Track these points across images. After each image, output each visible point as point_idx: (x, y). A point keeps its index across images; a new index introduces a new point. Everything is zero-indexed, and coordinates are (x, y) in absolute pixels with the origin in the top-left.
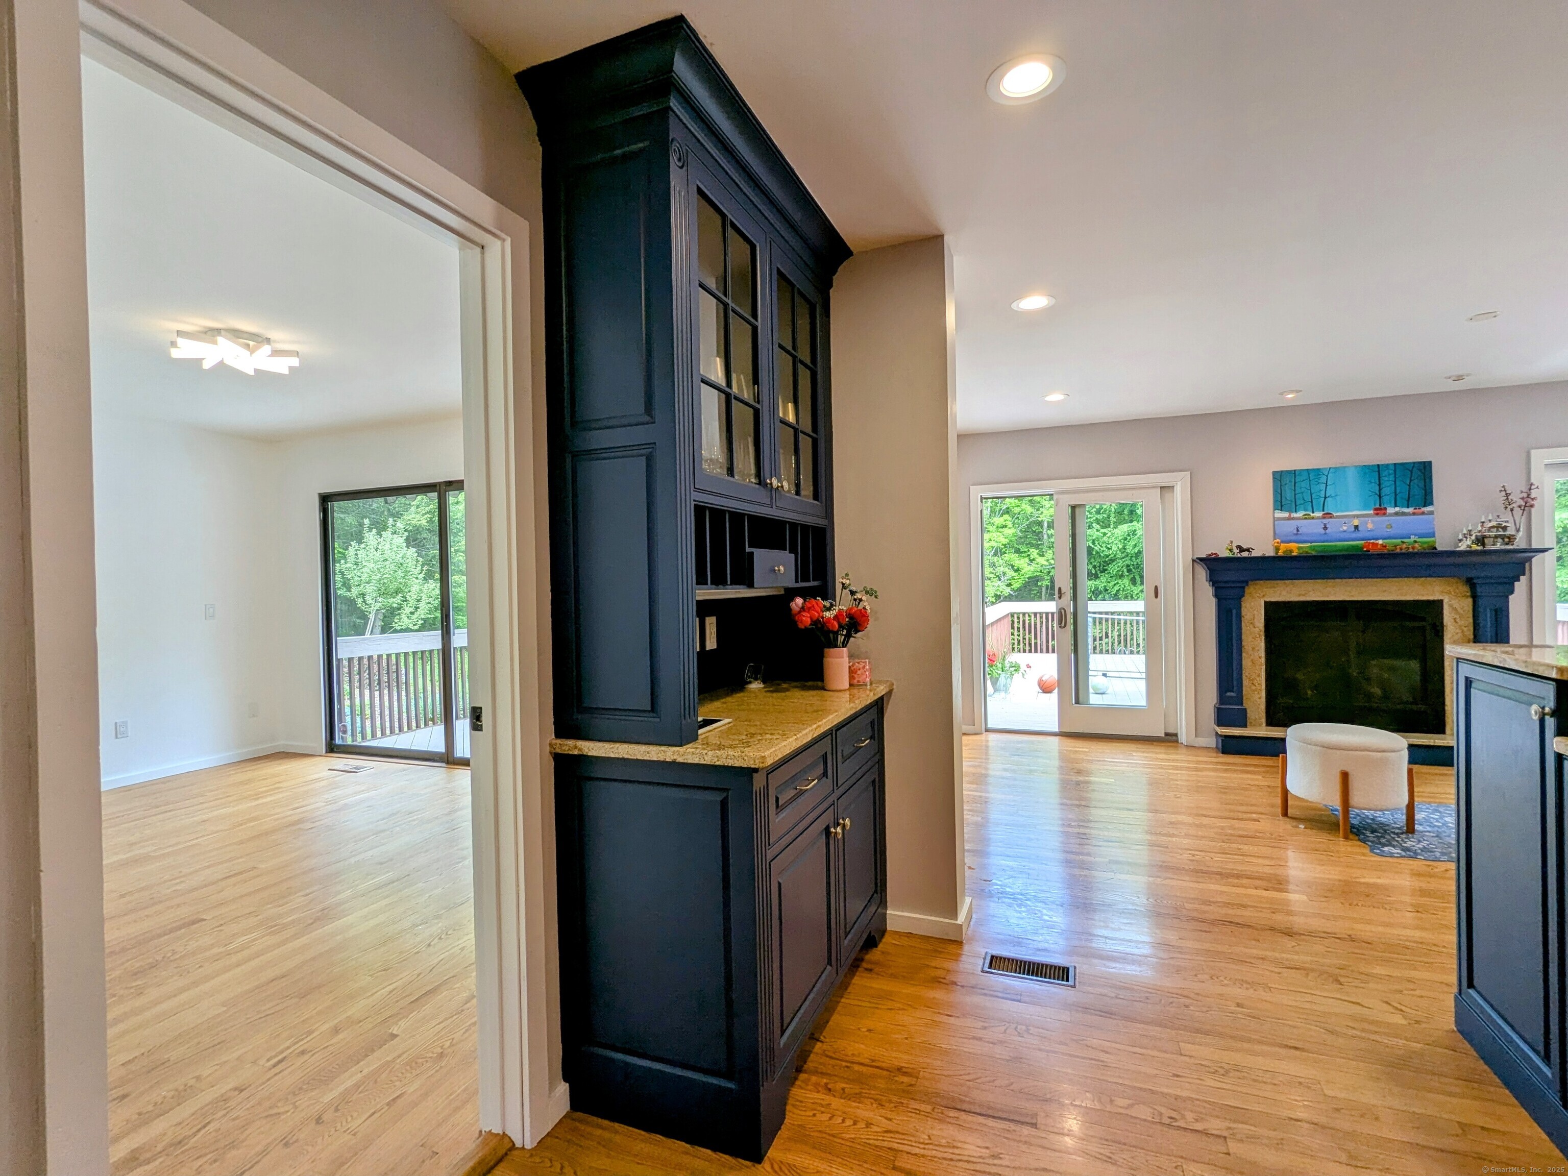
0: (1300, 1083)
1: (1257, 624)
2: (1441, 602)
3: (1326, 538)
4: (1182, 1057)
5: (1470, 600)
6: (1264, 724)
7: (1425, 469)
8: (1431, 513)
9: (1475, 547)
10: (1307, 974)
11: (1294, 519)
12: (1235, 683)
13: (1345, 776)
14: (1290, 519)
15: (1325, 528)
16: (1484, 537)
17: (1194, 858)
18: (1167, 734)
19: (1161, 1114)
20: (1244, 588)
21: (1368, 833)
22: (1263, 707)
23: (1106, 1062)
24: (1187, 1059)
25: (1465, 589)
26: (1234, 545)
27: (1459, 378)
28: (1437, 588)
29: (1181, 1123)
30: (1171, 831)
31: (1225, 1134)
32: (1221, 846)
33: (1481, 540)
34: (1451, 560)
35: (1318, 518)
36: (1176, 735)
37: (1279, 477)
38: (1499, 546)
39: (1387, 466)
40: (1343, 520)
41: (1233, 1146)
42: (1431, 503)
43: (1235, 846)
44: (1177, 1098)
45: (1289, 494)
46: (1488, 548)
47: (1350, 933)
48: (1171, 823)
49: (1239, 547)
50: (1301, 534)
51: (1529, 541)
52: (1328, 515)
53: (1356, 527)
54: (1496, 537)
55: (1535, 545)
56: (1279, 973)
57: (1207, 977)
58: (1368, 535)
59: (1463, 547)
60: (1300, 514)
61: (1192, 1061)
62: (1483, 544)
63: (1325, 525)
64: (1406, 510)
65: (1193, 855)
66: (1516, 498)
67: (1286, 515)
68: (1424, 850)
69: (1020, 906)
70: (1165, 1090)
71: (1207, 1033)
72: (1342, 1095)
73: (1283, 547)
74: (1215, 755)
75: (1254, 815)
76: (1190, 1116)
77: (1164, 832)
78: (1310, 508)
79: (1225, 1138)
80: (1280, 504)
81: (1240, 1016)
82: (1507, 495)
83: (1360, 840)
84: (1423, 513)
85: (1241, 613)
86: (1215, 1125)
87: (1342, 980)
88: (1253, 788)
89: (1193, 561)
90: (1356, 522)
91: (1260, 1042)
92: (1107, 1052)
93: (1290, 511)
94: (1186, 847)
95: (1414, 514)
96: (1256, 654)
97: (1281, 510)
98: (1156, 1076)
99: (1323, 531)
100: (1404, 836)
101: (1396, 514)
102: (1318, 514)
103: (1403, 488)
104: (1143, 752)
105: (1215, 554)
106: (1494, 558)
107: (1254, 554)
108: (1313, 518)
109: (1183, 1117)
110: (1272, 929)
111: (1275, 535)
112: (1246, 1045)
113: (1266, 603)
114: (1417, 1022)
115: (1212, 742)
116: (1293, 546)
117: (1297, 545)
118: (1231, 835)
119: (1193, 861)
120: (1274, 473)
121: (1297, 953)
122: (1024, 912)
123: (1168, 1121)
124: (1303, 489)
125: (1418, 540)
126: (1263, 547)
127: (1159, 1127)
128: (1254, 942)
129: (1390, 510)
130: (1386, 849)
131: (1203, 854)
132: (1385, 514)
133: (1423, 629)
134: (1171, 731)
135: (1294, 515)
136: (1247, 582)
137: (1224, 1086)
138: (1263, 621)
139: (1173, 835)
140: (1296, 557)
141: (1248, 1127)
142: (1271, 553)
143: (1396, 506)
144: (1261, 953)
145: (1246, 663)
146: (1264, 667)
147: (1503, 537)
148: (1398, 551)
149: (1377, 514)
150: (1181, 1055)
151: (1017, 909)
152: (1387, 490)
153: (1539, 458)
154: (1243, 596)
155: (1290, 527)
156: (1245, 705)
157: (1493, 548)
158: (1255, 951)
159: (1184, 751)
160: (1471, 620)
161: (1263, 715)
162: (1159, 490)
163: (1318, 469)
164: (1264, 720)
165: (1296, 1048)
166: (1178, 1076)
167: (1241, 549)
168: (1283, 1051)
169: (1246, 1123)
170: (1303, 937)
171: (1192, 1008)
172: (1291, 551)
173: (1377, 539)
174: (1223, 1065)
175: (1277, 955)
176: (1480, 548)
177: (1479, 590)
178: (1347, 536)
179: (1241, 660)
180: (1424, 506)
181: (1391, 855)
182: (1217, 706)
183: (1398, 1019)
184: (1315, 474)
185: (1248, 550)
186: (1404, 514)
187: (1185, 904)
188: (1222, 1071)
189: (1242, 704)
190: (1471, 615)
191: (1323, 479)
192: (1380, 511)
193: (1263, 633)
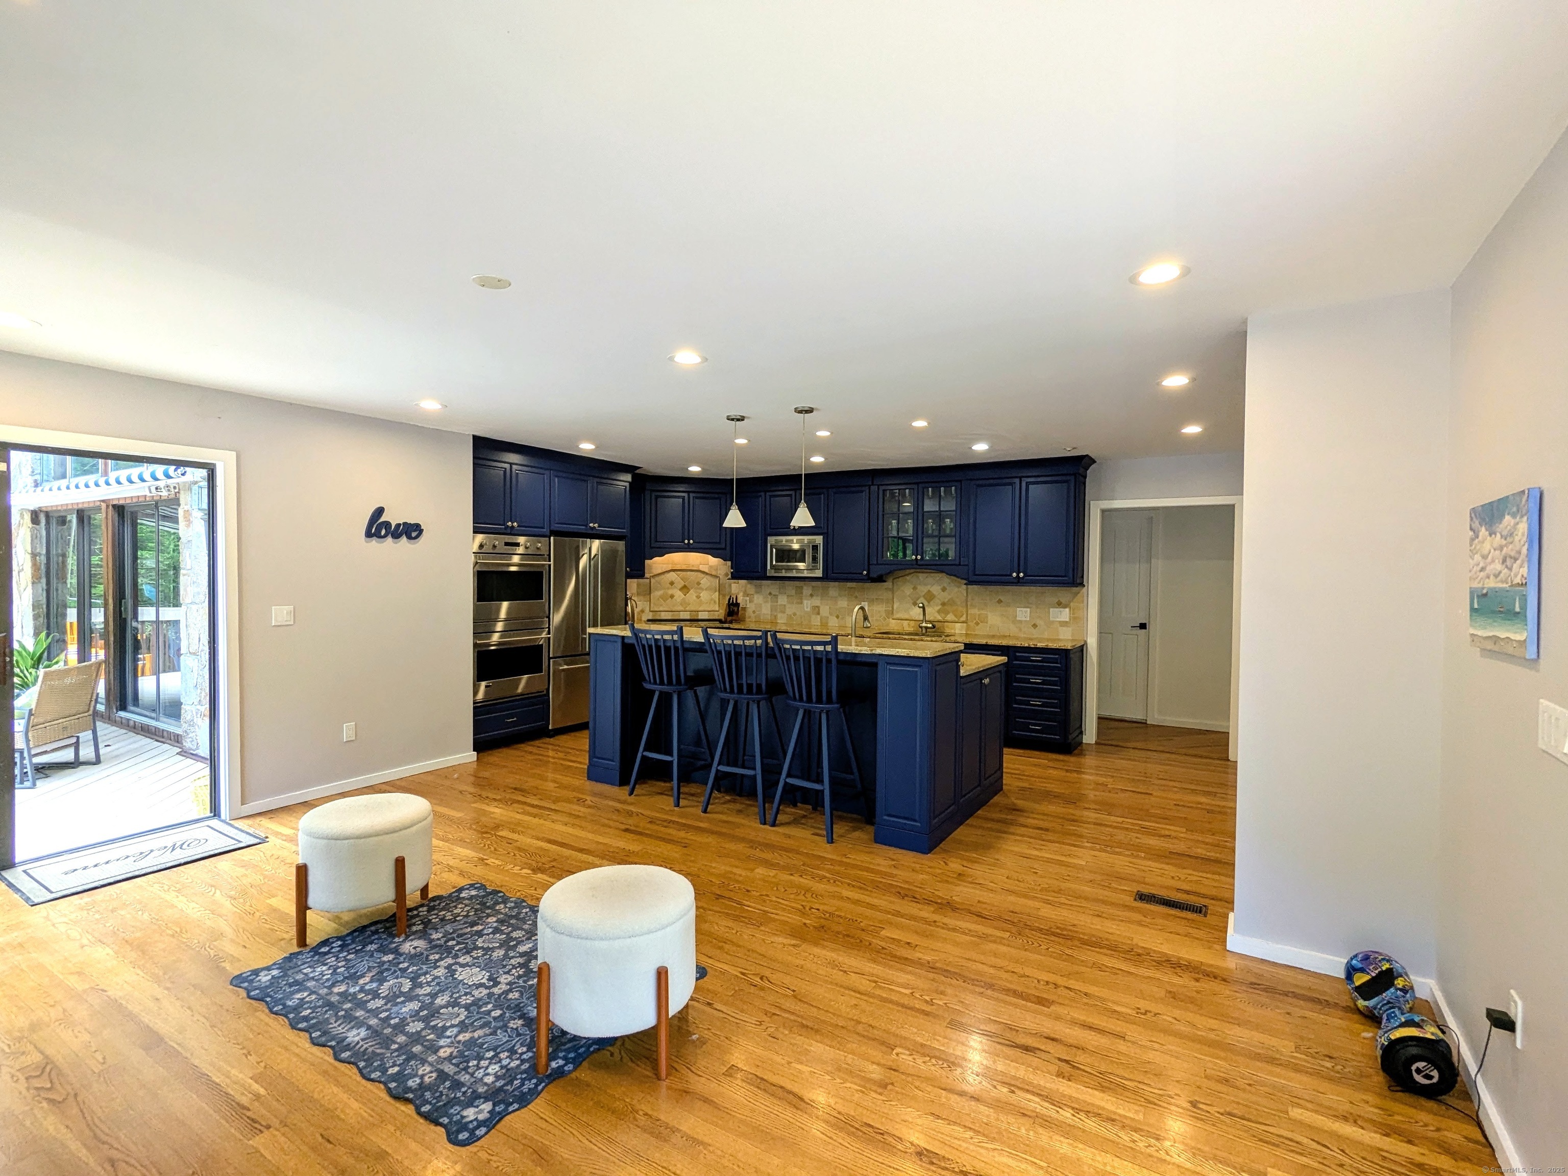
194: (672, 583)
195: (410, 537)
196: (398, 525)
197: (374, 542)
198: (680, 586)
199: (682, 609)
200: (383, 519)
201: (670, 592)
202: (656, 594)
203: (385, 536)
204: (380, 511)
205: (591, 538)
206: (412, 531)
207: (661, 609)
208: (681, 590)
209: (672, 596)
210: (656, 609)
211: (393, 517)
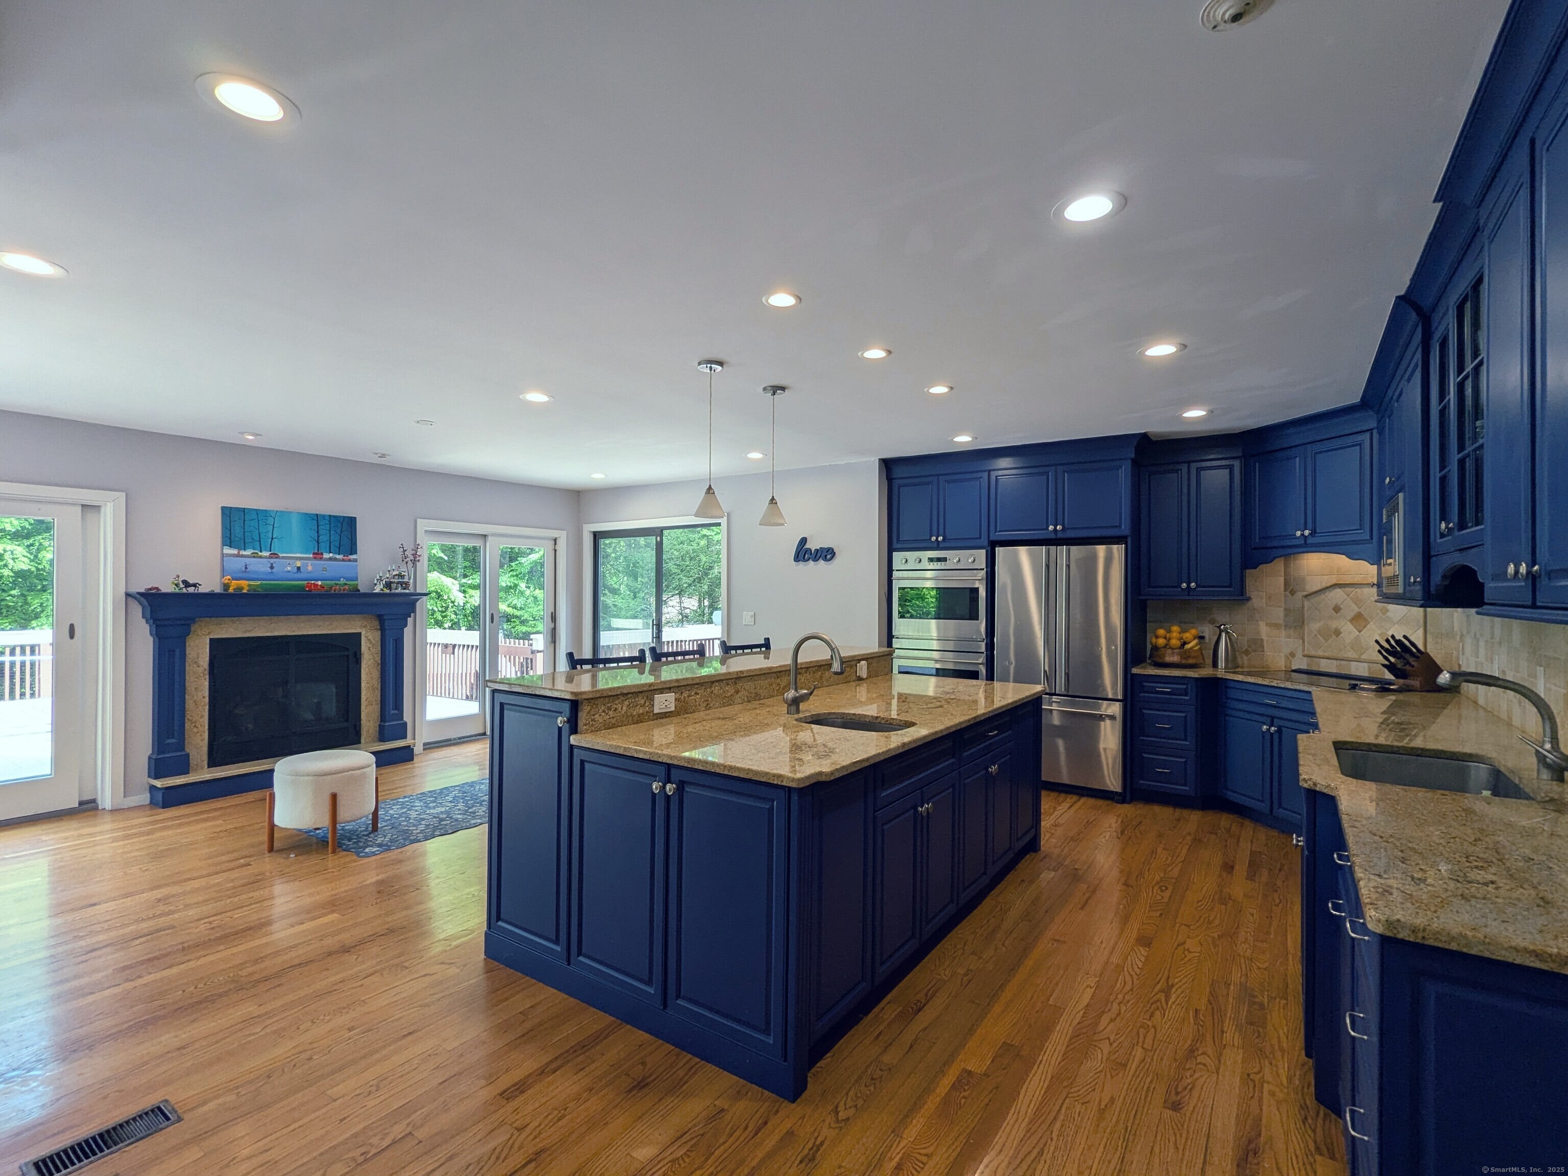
0: (430, 1055)
1: (201, 663)
2: (359, 634)
3: (272, 577)
4: (338, 1101)
5: (379, 632)
6: (206, 767)
7: (351, 522)
8: (355, 560)
9: (387, 591)
10: (382, 974)
11: (243, 556)
12: (176, 728)
13: (334, 797)
14: (238, 556)
15: (272, 567)
16: (391, 583)
17: (212, 926)
18: (81, 803)
19: (354, 1159)
20: (189, 625)
21: (347, 843)
22: (205, 749)
23: (273, 1159)
24: (341, 1100)
25: (376, 623)
26: (181, 579)
27: (383, 456)
28: (359, 623)
29: (374, 1151)
30: (167, 908)
31: (409, 1129)
32: (231, 902)
33: (388, 585)
34: (367, 600)
35: (266, 557)
36: (94, 801)
37: (228, 513)
38: (399, 590)
39: (324, 516)
40: (288, 561)
41: (420, 1134)
42: (356, 553)
43: (243, 897)
44: (356, 1135)
45: (237, 531)
46: (393, 591)
47: (386, 927)
48: (159, 900)
49: (184, 582)
50: (249, 572)
51: (415, 589)
52: (274, 555)
53: (299, 568)
54: (398, 583)
55: (418, 591)
56: (362, 985)
57: (310, 1023)
58: (310, 575)
59: (377, 590)
60: (248, 552)
61: (347, 1098)
62: (390, 589)
63: (272, 564)
64: (338, 557)
65: (210, 923)
66: (409, 553)
67: (235, 552)
68: (391, 841)
69: (24, 1083)
70: (341, 1139)
71: (341, 1069)
72: (456, 1044)
73: (234, 584)
74: (149, 813)
75: (242, 861)
76: (375, 1141)
77: (158, 913)
78: (258, 547)
79: (410, 1133)
80: (229, 539)
81: (356, 1038)
82: (404, 551)
83: (344, 850)
84: (350, 560)
85: (185, 651)
86: (398, 1130)
87: (406, 964)
88: (222, 834)
89: (128, 595)
90: (299, 564)
91: (384, 1047)
92: (267, 1151)
93: (240, 549)
94: (196, 918)
95: (343, 560)
96: (200, 694)
97: (230, 547)
98: (327, 1133)
99: (269, 570)
100: (372, 835)
101: (330, 559)
102: (267, 554)
103: (335, 538)
104: (56, 832)
105: (157, 588)
106: (396, 599)
107: (202, 590)
108: (261, 557)
109: (371, 1145)
110: (330, 954)
111: (223, 572)
112: (377, 1056)
113: (211, 639)
114: (465, 965)
115: (145, 798)
116: (244, 583)
117: (247, 582)
118: (234, 888)
119: (212, 928)
120: (223, 508)
121: (363, 963)
122: (38, 1086)
123: (362, 1159)
124: (252, 528)
125: (348, 582)
126: (210, 583)
127: (359, 1169)
128: (325, 973)
129: (326, 556)
130: (367, 850)
131: (219, 917)
132: (321, 559)
133: (348, 656)
134: (86, 798)
135: (243, 552)
136: (192, 620)
137: (382, 1098)
138: (207, 659)
139: (173, 912)
140: (245, 594)
141: (419, 1113)
142: (218, 589)
143: (330, 552)
144: (338, 977)
145: (189, 704)
146: (207, 707)
147: (401, 583)
148: (333, 592)
149: (315, 558)
150: (335, 1100)
151: (23, 1089)
152: (324, 538)
153: (423, 525)
154: (189, 634)
155: (239, 564)
156: (187, 750)
157: (397, 591)
158: (332, 979)
159: (108, 818)
160: (379, 648)
161: (205, 757)
162: (80, 508)
163: (266, 511)
164: (206, 763)
165: (410, 1033)
166: (345, 1118)
167: (187, 584)
168: (404, 1042)
169: (415, 1112)
170: (358, 947)
171: (315, 1057)
172: (242, 588)
173: (317, 580)
174: (371, 1083)
175: (349, 972)
176: (388, 591)
177: (387, 623)
178: (291, 576)
179: (184, 703)
180: (351, 554)
181: (374, 854)
182: (154, 757)
183: (453, 970)
184: (261, 515)
185: (195, 585)
186: (335, 560)
187: (240, 973)
188: (374, 1088)
189: (183, 749)
190: (379, 644)
191: (271, 521)
192: (318, 555)
193: (207, 672)
194: (1337, 609)
195: (825, 559)
196: (817, 551)
197: (801, 564)
198: (1352, 615)
199: (1355, 656)
200: (807, 546)
201: (1334, 625)
202: (1314, 626)
203: (808, 560)
204: (804, 541)
205: (1057, 545)
206: (827, 554)
207: (1321, 653)
208: (1352, 621)
209: (1337, 633)
210: (1313, 653)
211: (812, 545)
